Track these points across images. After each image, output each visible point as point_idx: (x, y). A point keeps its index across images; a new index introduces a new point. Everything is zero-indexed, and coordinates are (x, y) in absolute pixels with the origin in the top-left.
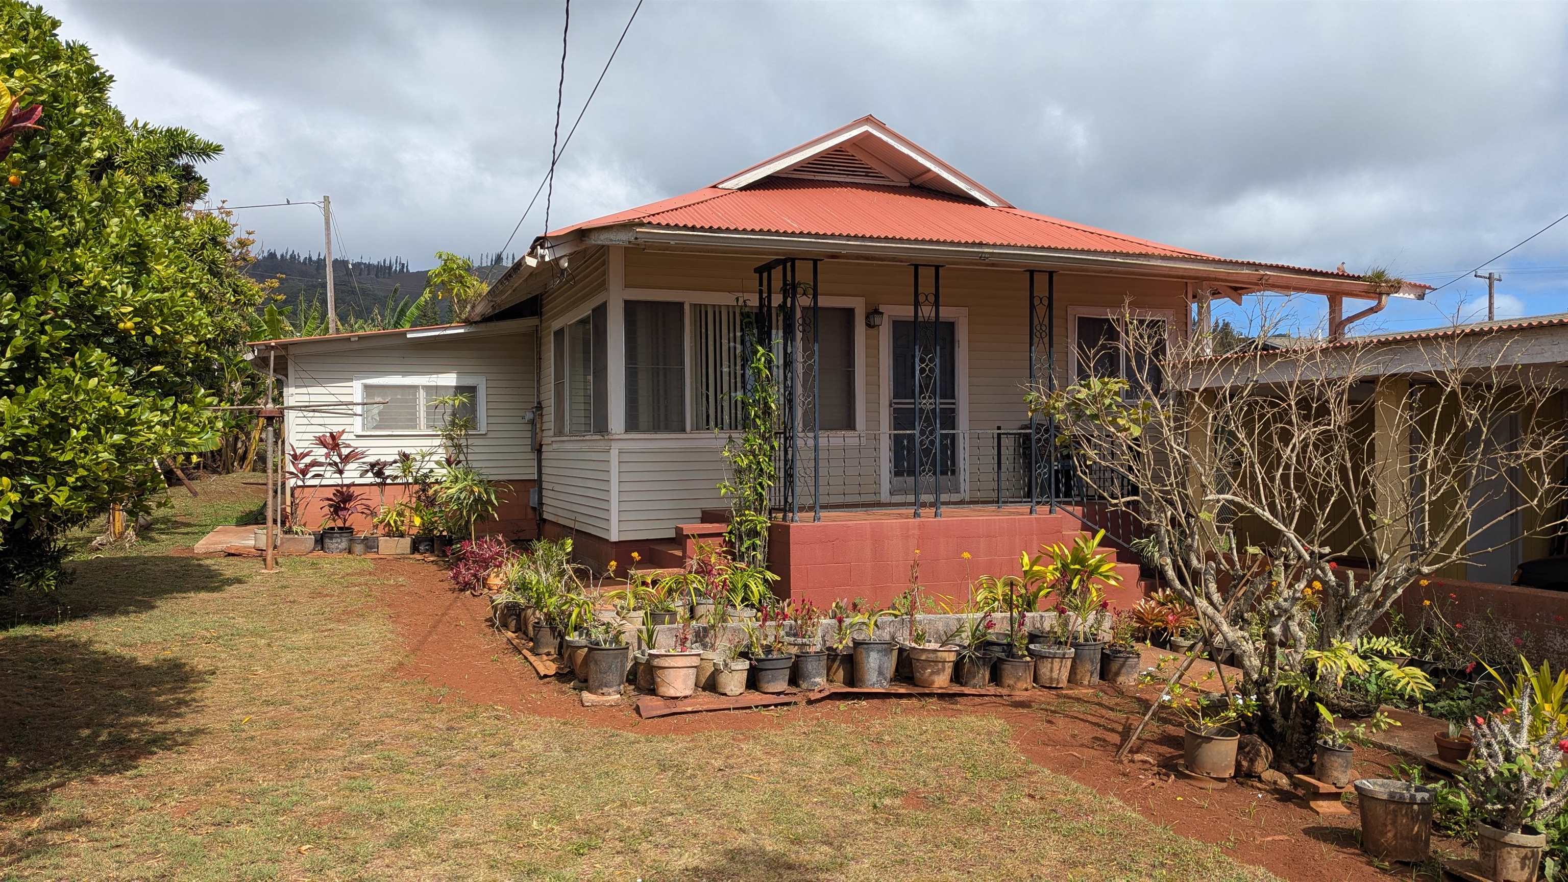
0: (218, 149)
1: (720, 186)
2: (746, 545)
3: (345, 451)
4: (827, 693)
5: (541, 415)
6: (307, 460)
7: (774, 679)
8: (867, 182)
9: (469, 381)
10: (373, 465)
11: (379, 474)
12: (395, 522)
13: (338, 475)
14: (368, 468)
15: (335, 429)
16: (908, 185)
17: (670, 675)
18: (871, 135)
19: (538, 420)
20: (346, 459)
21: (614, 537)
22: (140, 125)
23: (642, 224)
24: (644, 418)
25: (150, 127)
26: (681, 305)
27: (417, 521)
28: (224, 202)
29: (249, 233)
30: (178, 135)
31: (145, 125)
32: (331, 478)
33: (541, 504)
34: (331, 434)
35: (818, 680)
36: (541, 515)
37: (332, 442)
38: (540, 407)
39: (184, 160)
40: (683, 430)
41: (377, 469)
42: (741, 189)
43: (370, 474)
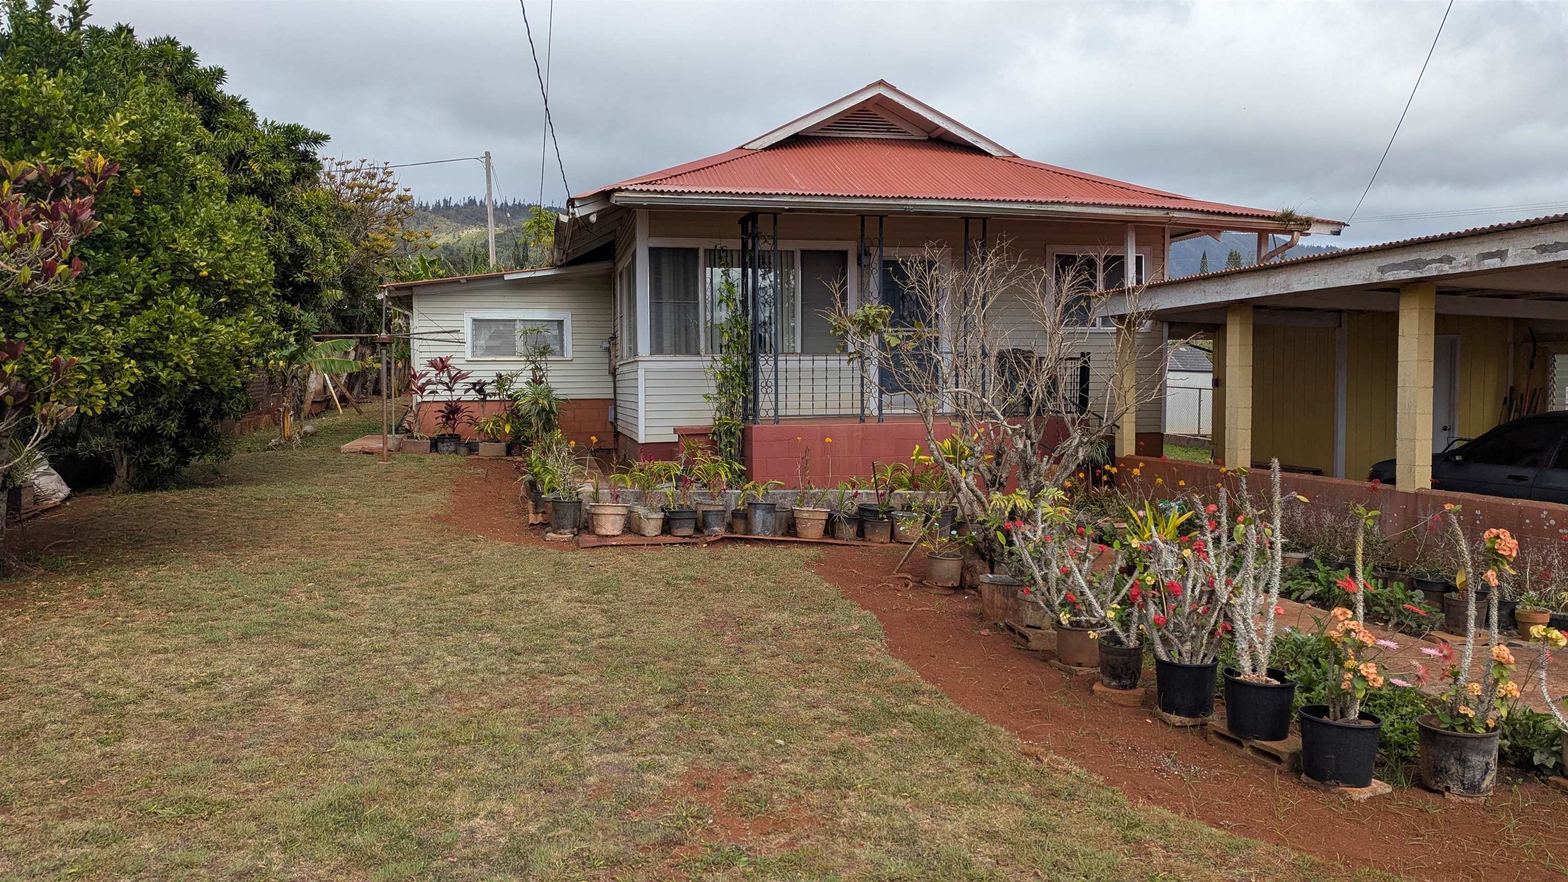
0: (326, 138)
1: (746, 147)
2: (723, 443)
3: (453, 373)
4: (720, 537)
5: (615, 344)
6: (423, 380)
7: (681, 526)
8: (888, 137)
9: (557, 316)
10: (474, 384)
11: (481, 391)
12: (492, 429)
13: (448, 393)
14: (471, 386)
15: (443, 356)
16: (926, 138)
17: (603, 519)
18: (885, 98)
19: (612, 349)
20: (454, 379)
21: (641, 440)
22: (269, 123)
23: (620, 190)
24: (667, 343)
25: (276, 124)
26: (697, 250)
27: (508, 429)
28: (386, 164)
29: (406, 191)
30: (296, 129)
31: (273, 122)
32: (444, 395)
33: (616, 418)
34: (441, 359)
35: (716, 529)
36: (615, 428)
37: (441, 365)
38: (614, 338)
39: (301, 147)
40: (698, 354)
41: (479, 386)
42: (765, 149)
43: (472, 392)
